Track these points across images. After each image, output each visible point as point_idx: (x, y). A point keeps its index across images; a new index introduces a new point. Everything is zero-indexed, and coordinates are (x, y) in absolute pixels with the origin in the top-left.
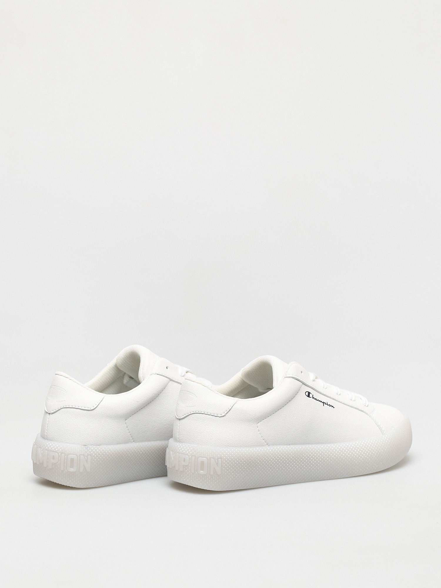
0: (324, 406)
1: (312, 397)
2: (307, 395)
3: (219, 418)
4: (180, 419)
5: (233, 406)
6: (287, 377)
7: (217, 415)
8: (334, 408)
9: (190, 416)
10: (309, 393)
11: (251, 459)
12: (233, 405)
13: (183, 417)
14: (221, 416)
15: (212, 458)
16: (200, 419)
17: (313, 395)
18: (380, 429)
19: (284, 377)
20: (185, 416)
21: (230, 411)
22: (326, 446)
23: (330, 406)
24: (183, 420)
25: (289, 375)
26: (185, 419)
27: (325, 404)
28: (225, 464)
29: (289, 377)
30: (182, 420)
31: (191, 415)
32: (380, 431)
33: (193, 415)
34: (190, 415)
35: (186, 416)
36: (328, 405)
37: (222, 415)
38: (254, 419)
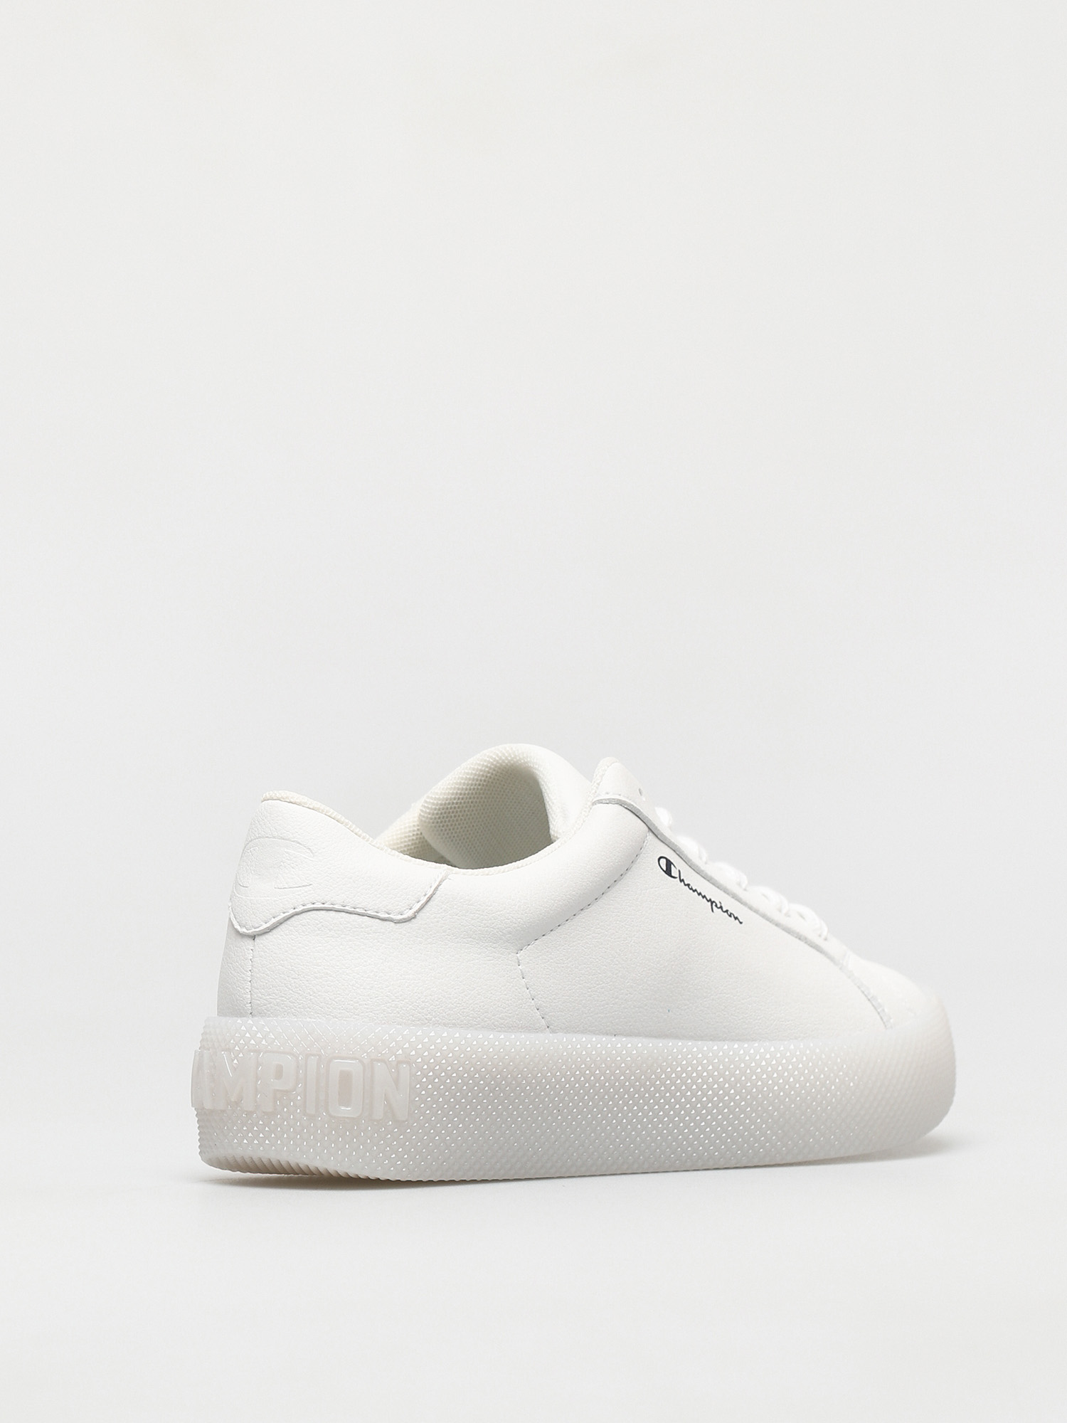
0: (713, 911)
1: (677, 876)
2: (665, 869)
3: (392, 924)
4: (254, 937)
5: (439, 886)
6: (600, 802)
7: (387, 916)
8: (741, 923)
9: (293, 919)
10: (669, 863)
11: (502, 1071)
12: (437, 883)
13: (265, 926)
14: (400, 917)
15: (378, 1061)
16: (330, 930)
17: (679, 871)
18: (875, 1008)
19: (589, 803)
20: (274, 921)
21: (430, 903)
22: (726, 1047)
23: (730, 916)
24: (267, 936)
25: (607, 793)
26: (274, 931)
27: (716, 906)
28: (420, 1082)
29: (609, 802)
30: (264, 937)
31: (296, 917)
32: (878, 1017)
33: (304, 915)
34: (292, 916)
35: (280, 923)
36: (724, 910)
37: (405, 916)
38: (510, 933)
